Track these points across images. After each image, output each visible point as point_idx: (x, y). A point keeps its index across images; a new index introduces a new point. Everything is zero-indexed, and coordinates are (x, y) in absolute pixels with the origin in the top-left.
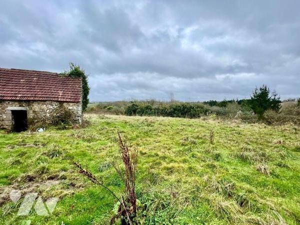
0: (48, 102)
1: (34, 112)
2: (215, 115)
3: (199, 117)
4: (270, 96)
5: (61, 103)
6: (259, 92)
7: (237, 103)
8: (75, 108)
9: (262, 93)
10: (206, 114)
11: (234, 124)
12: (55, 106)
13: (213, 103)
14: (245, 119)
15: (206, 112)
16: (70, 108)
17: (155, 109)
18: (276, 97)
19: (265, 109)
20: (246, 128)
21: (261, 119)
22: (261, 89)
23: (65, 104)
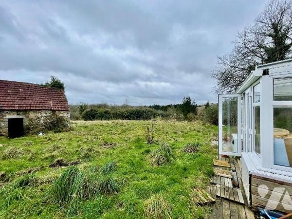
0: (42, 111)
1: (31, 119)
2: (160, 117)
3: (150, 119)
4: (192, 103)
5: (54, 111)
6: (186, 100)
7: (174, 107)
8: (65, 115)
9: (187, 101)
10: (154, 117)
11: (172, 122)
12: (49, 114)
13: (157, 107)
14: (179, 119)
15: (154, 115)
16: (62, 115)
17: (113, 114)
18: (195, 104)
19: (189, 112)
20: (178, 124)
21: (186, 118)
22: (187, 98)
23: (57, 112)
